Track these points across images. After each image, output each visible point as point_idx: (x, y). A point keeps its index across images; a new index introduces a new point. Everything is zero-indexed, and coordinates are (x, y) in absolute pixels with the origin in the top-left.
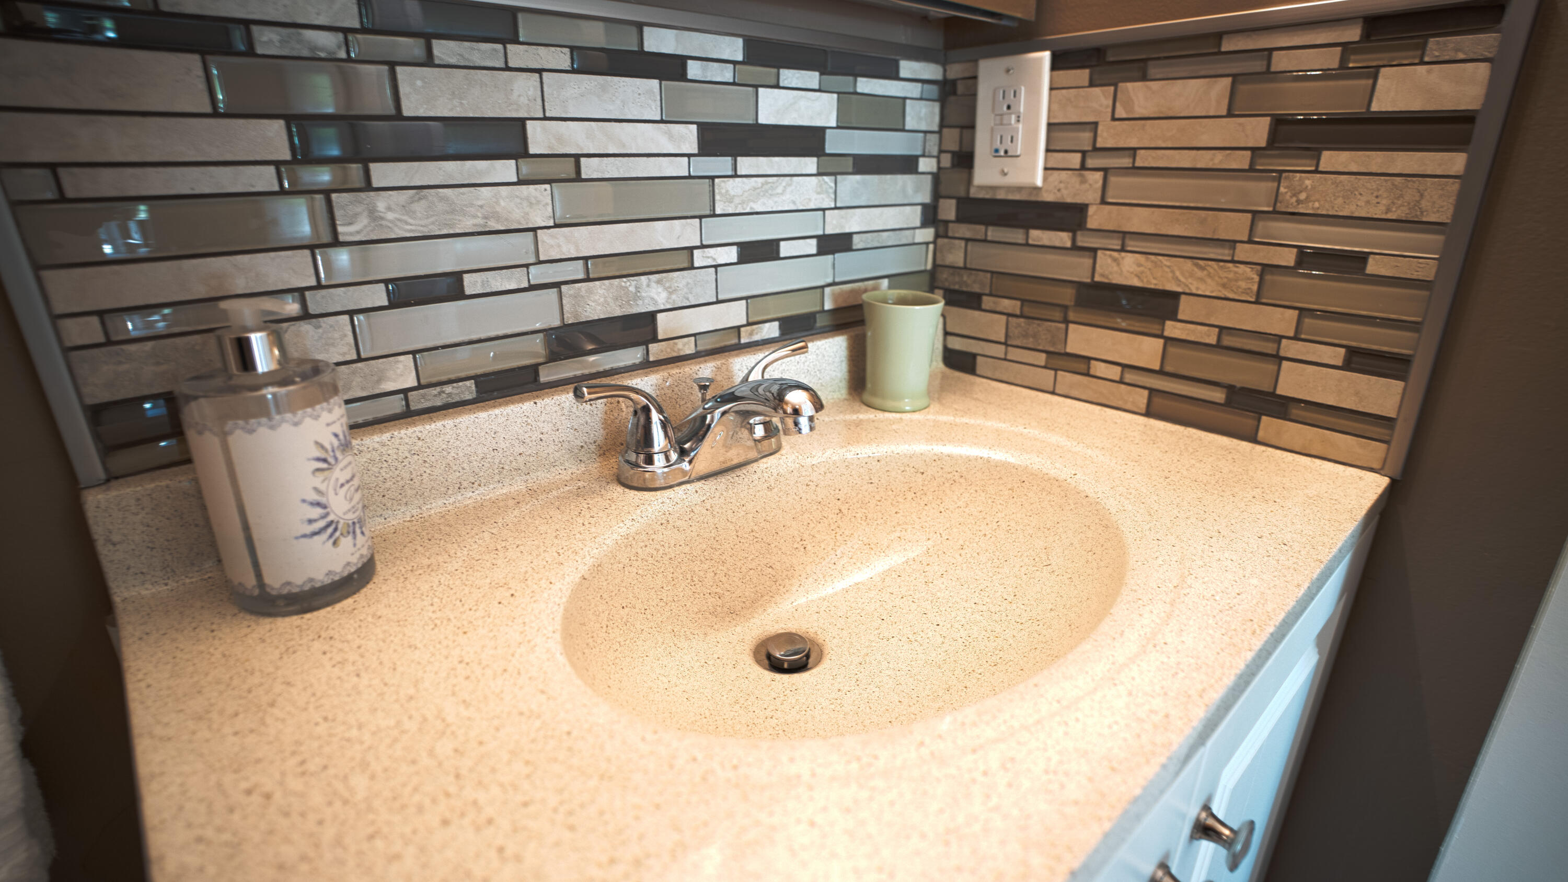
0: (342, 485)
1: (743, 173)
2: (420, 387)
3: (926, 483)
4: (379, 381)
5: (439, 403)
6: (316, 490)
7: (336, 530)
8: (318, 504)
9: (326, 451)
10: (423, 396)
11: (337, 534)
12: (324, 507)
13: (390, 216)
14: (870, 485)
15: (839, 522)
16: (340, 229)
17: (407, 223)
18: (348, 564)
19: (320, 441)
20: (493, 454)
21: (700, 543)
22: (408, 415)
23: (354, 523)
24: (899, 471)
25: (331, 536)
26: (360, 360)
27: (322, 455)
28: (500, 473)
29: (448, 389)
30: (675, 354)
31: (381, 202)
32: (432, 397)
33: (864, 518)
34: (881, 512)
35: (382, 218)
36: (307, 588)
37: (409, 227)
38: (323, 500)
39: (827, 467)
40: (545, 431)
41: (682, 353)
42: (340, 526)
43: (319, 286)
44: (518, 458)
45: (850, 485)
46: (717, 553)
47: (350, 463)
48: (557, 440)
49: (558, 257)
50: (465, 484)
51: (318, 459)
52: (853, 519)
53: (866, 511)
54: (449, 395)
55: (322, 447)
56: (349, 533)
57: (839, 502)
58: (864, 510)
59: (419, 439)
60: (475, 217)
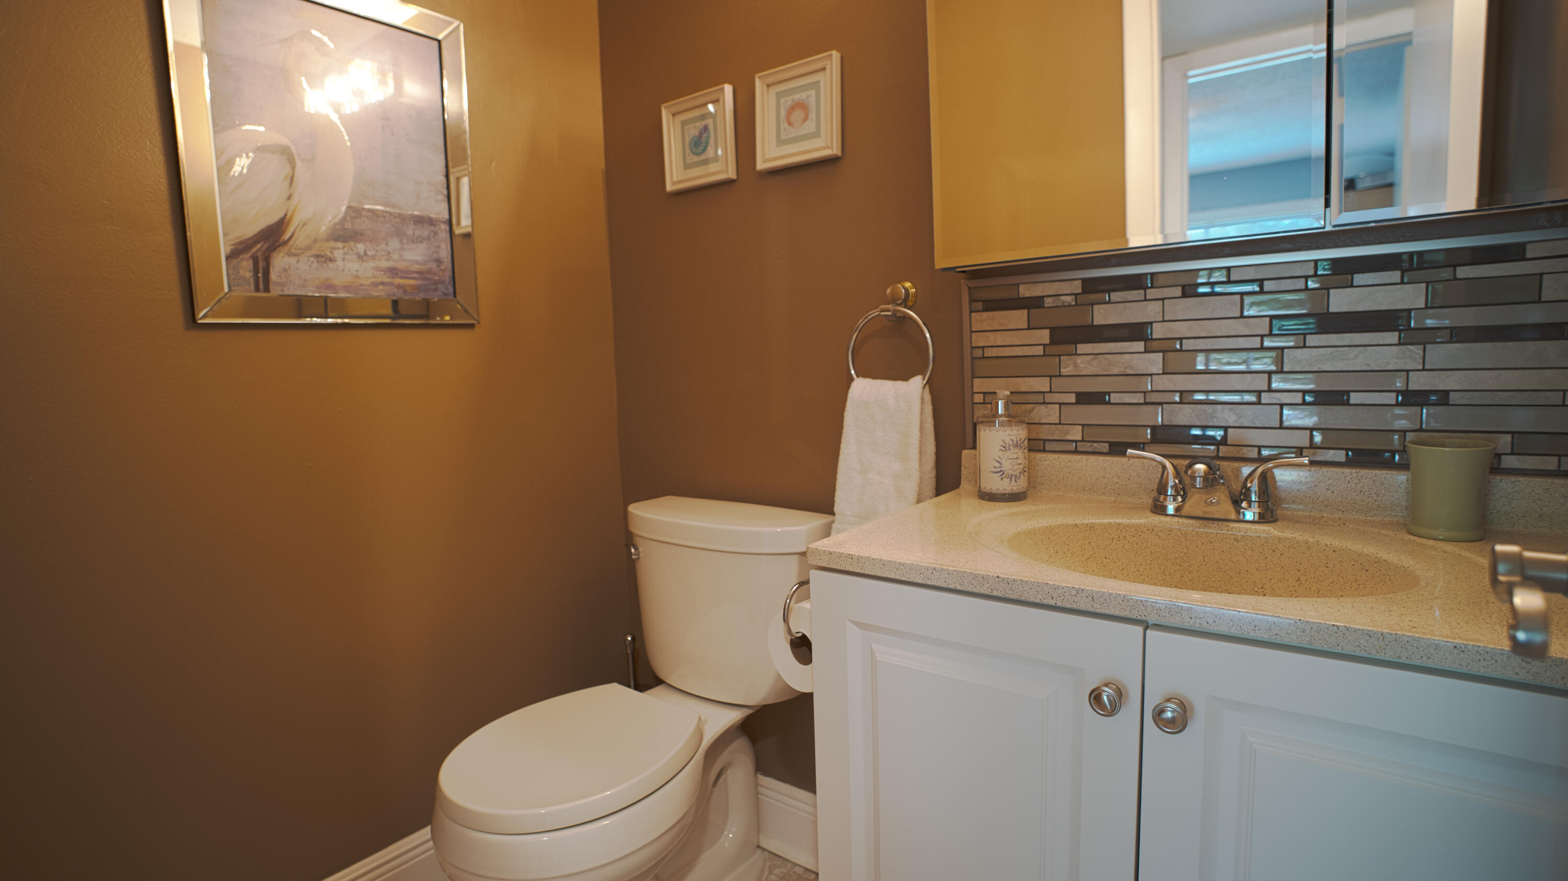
0: (1010, 459)
1: (1312, 345)
2: (1083, 441)
3: (1368, 579)
4: (1066, 434)
5: (1090, 450)
6: (1000, 457)
7: (1003, 474)
8: (999, 462)
9: (1006, 444)
10: (1083, 445)
11: (1003, 476)
12: (1001, 464)
13: (1082, 366)
14: (1326, 568)
15: (1297, 587)
16: (1062, 370)
17: (1089, 369)
18: (1005, 489)
19: (1005, 440)
20: (1102, 478)
21: (1173, 552)
22: (1076, 452)
23: (1012, 475)
24: (1351, 565)
25: (1001, 476)
26: (1060, 424)
27: (1005, 445)
28: (1104, 489)
29: (1095, 445)
30: (1240, 456)
31: (1079, 360)
32: (1087, 447)
33: (1317, 592)
34: (1331, 591)
35: (1078, 366)
36: (990, 491)
37: (1089, 371)
38: (1001, 462)
39: (1292, 543)
40: (1132, 475)
41: (1246, 456)
42: (1005, 474)
43: (1051, 392)
44: (1115, 485)
45: (1310, 563)
46: (1187, 564)
47: (1017, 453)
48: (1138, 482)
49: (1163, 389)
50: (1086, 489)
51: (1002, 446)
52: (1308, 590)
53: (1320, 587)
54: (1096, 448)
55: (1005, 442)
56: (1008, 478)
57: (1299, 573)
58: (1318, 586)
59: (1070, 461)
60: (1120, 367)
